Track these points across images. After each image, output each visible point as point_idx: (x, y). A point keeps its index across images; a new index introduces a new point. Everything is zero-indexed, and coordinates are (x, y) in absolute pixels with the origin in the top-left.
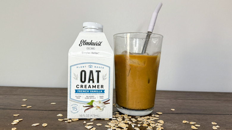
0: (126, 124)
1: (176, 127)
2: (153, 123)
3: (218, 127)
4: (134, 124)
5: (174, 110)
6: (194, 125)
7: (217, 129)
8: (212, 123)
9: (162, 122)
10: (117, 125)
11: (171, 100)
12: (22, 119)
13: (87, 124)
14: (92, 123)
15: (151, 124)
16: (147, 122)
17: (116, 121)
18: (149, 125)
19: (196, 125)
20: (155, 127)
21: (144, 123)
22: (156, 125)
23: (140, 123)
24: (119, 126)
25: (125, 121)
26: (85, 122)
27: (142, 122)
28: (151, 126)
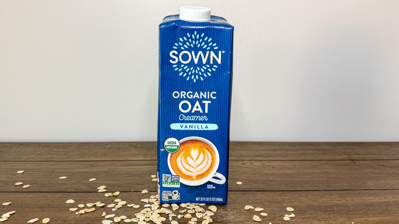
0: (161, 214)
1: (233, 217)
2: (200, 212)
3: (292, 215)
4: (174, 215)
6: (258, 213)
7: (289, 219)
8: (288, 209)
9: (214, 208)
12: (14, 212)
13: (106, 217)
14: (112, 216)
15: (197, 214)
16: (194, 209)
17: (149, 209)
18: (194, 215)
19: (262, 214)
20: (202, 218)
21: (189, 211)
23: (183, 211)
24: (150, 219)
25: (162, 208)
26: (104, 214)
27: (185, 210)
28: (196, 217)
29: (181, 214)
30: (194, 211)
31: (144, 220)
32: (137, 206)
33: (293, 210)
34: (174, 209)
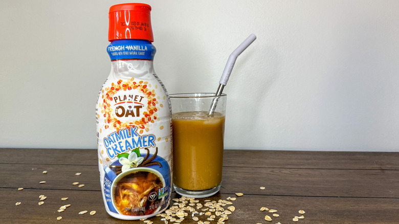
0: (185, 211)
1: (247, 216)
2: (220, 211)
4: (196, 212)
6: (271, 215)
7: (297, 220)
9: (232, 209)
10: (175, 214)
12: (69, 205)
15: (216, 213)
16: (215, 208)
17: (177, 207)
18: (214, 213)
19: (274, 215)
20: (220, 216)
21: (210, 210)
23: (205, 210)
25: (188, 207)
27: (208, 209)
28: (215, 215)
29: (203, 212)
30: (214, 210)
31: (171, 216)
33: (304, 212)
34: (198, 208)
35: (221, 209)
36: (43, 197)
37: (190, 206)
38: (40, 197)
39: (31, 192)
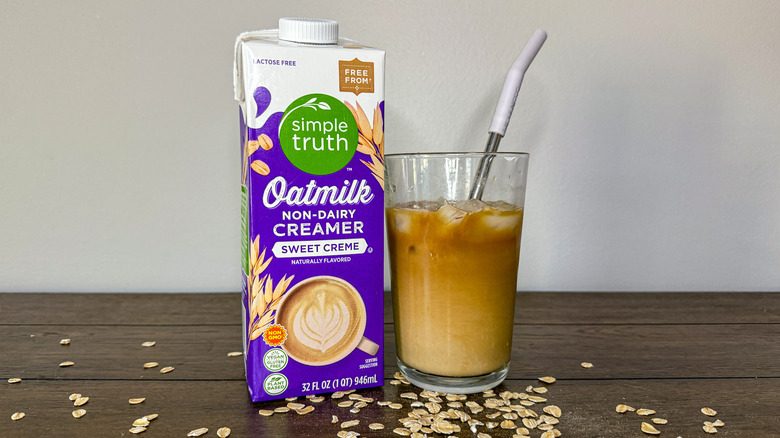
0: (452, 421)
1: (598, 426)
2: (529, 418)
3: (719, 423)
4: (478, 423)
5: (590, 365)
6: (648, 419)
7: (715, 430)
8: (704, 411)
9: (555, 410)
10: (429, 427)
11: (582, 328)
12: (155, 416)
13: (341, 426)
14: (356, 423)
15: (525, 421)
16: (513, 412)
17: (424, 412)
18: (519, 422)
19: (656, 420)
20: (536, 428)
21: (505, 416)
22: (539, 422)
23: (494, 416)
24: (433, 429)
25: (450, 411)
26: (335, 419)
27: (498, 414)
28: (526, 427)
29: (491, 420)
30: (516, 417)
31: (420, 432)
32: (398, 406)
33: (715, 413)
34: (474, 412)
35: (529, 413)
36: (80, 400)
37: (455, 409)
38: (71, 398)
39: (42, 388)
